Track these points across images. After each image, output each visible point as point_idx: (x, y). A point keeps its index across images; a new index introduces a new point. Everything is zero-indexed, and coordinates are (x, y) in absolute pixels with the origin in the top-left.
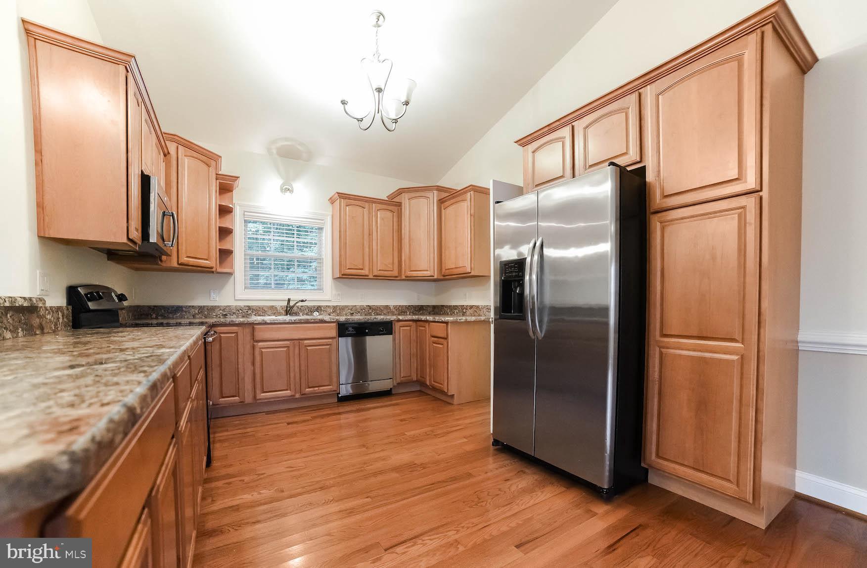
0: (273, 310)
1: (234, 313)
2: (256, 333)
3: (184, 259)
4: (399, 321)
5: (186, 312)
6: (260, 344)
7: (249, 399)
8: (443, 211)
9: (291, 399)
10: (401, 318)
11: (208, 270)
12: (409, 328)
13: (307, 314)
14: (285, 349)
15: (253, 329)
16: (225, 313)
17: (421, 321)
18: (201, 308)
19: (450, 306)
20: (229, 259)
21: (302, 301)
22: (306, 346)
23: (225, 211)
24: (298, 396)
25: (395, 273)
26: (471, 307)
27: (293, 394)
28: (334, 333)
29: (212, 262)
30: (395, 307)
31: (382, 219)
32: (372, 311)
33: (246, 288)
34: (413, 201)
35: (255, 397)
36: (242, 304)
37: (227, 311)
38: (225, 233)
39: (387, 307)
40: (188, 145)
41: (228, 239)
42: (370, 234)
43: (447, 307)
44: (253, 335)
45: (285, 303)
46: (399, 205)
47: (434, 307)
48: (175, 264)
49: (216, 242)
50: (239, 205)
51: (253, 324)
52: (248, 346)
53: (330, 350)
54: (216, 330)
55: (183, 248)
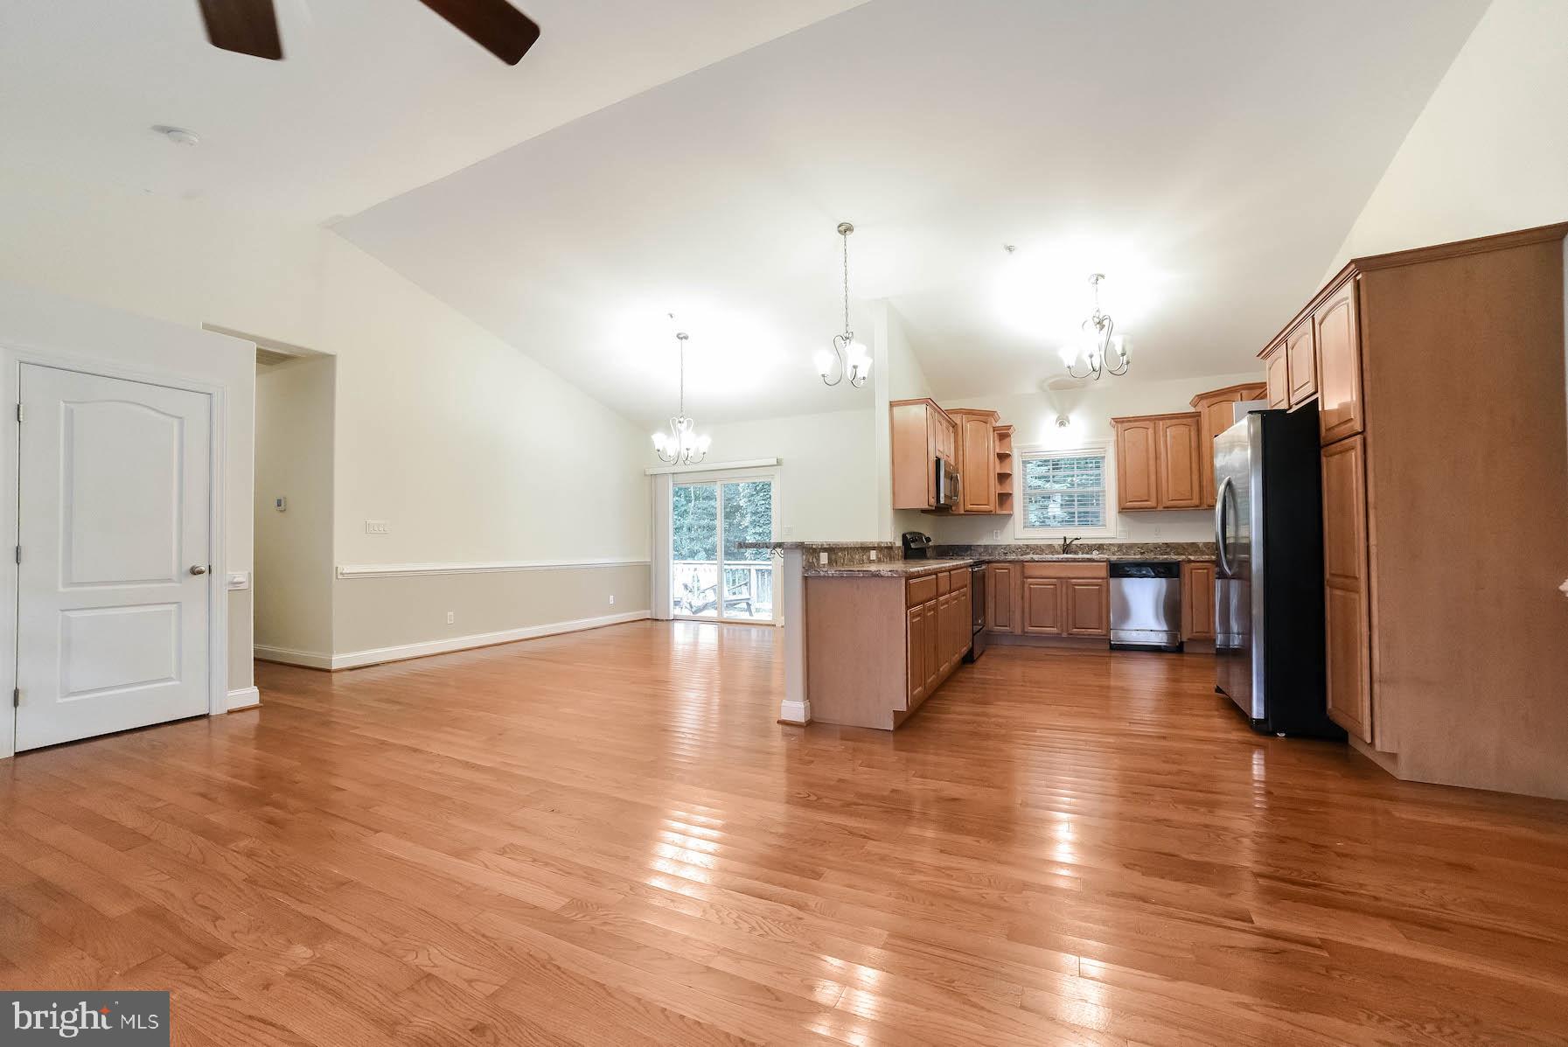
0: (1051, 548)
1: (1015, 552)
2: (1026, 570)
3: (969, 507)
4: (1190, 561)
5: (974, 551)
6: (1029, 580)
7: (1018, 631)
9: (1057, 637)
10: (1192, 558)
11: (988, 513)
13: (1087, 553)
14: (1052, 587)
15: (1023, 566)
16: (1007, 552)
18: (986, 547)
20: (1009, 501)
21: (1077, 539)
22: (1073, 585)
23: (1003, 457)
24: (1064, 635)
25: (1196, 501)
27: (1060, 632)
28: (1104, 573)
29: (992, 506)
31: (1174, 437)
32: (1172, 550)
33: (1024, 528)
34: (1215, 408)
35: (1024, 630)
36: (1021, 543)
37: (1008, 549)
38: (1003, 477)
39: (1193, 544)
40: (970, 413)
41: (1007, 483)
42: (1157, 458)
44: (1023, 572)
45: (1062, 542)
46: (1197, 417)
48: (962, 512)
49: (995, 488)
50: (1016, 447)
51: (1023, 561)
52: (1019, 582)
53: (1099, 591)
54: (991, 565)
55: (967, 498)
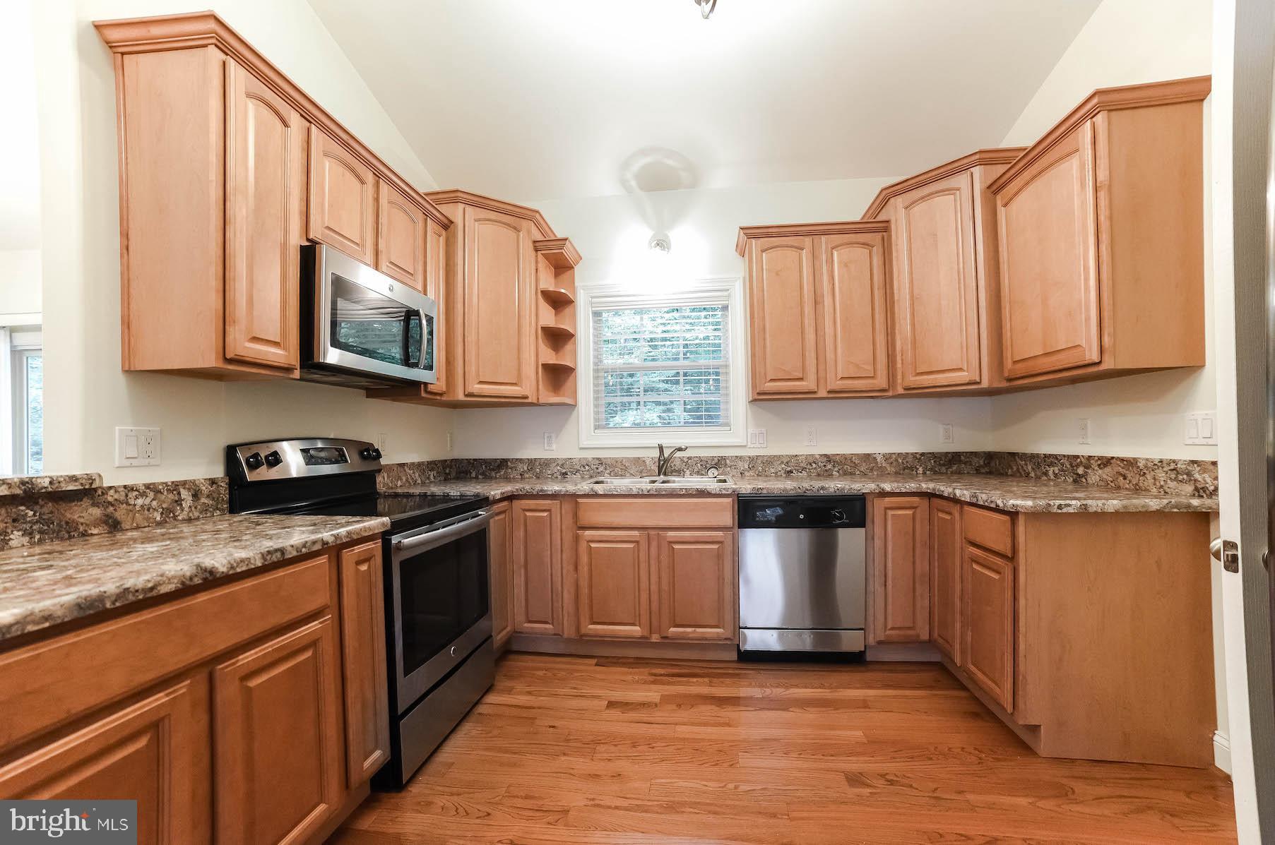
1: (578, 471)
2: (581, 514)
3: (476, 388)
4: (883, 494)
5: (511, 468)
6: (587, 533)
7: (569, 630)
8: (1001, 212)
9: (642, 642)
10: (887, 487)
11: (519, 403)
12: (910, 512)
13: (698, 477)
14: (631, 546)
15: (577, 505)
16: (564, 471)
17: (941, 497)
18: (531, 462)
19: (1033, 457)
20: (569, 383)
21: (680, 449)
22: (670, 542)
23: (559, 302)
24: (655, 638)
25: (881, 381)
26: (1106, 462)
27: (646, 634)
28: (727, 517)
29: (530, 385)
30: (887, 457)
31: (845, 265)
32: (834, 467)
33: (597, 427)
34: (916, 209)
35: (578, 628)
36: (589, 455)
37: (566, 470)
38: (558, 338)
39: (867, 457)
40: (480, 202)
41: (568, 347)
42: (817, 302)
43: (1024, 456)
44: (576, 516)
45: (656, 454)
46: (884, 228)
47: (990, 456)
48: (461, 397)
49: (537, 353)
50: (584, 289)
51: (574, 496)
52: (568, 537)
53: (719, 556)
54: (516, 503)
55: (472, 369)
